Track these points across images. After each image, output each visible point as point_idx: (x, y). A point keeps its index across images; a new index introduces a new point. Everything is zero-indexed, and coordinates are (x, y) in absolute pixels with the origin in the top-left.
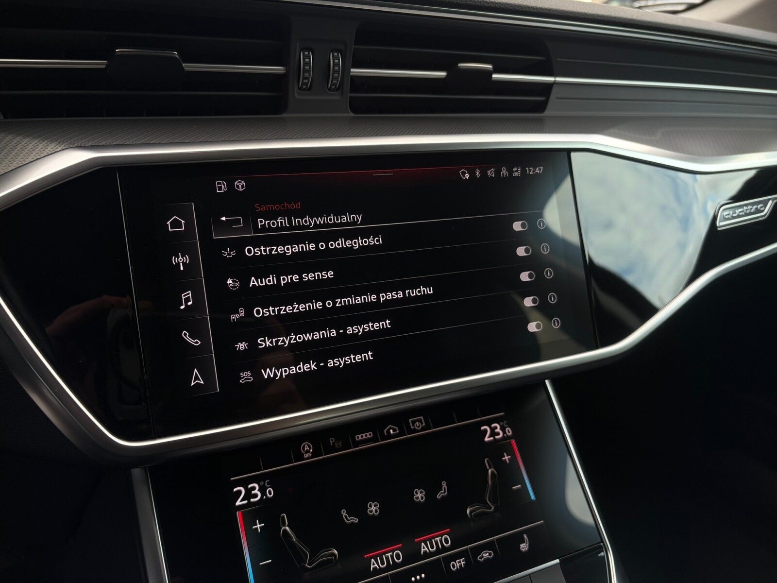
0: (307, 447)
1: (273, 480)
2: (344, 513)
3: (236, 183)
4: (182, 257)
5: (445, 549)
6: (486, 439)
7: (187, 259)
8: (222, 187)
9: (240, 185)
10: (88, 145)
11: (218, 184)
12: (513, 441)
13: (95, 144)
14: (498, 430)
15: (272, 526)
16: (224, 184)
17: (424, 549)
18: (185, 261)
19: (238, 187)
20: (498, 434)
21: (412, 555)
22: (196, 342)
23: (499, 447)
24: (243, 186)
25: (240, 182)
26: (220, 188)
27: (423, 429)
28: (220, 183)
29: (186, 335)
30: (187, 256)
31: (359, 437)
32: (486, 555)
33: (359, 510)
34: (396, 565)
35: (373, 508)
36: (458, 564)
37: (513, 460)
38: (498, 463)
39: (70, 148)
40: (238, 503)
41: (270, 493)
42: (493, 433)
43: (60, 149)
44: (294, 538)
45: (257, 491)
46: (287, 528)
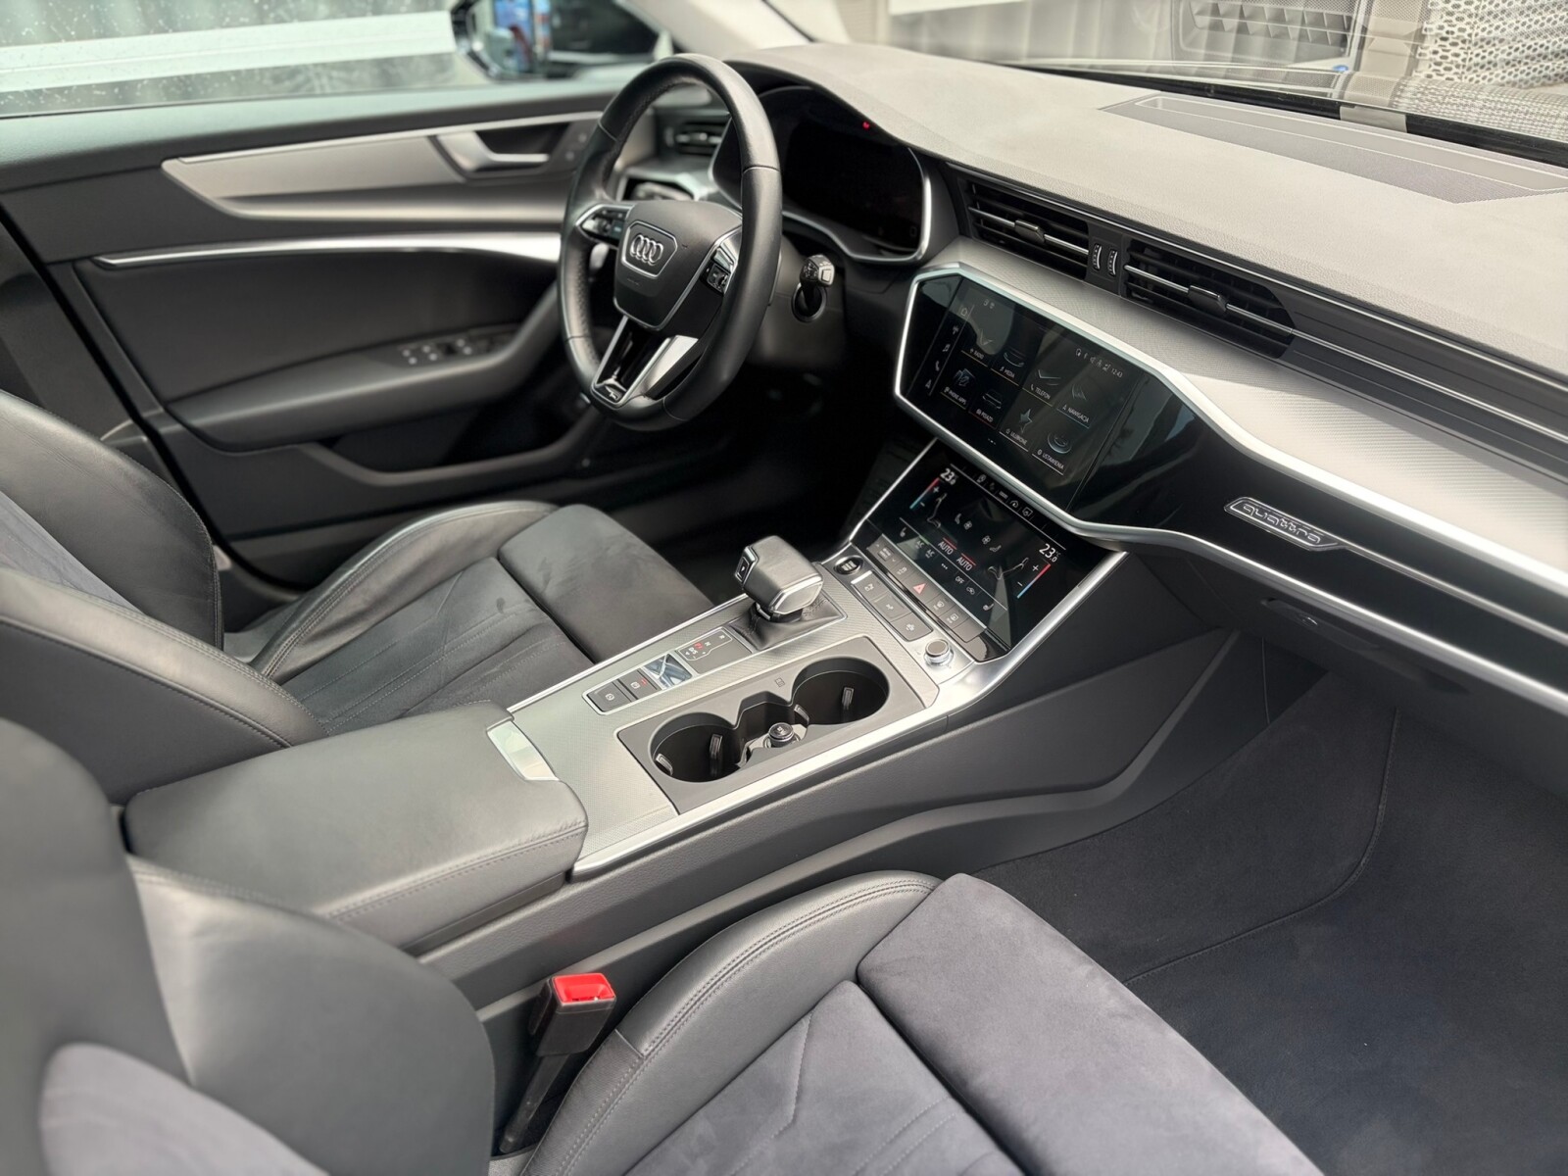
0: (983, 478)
1: (960, 478)
2: (959, 515)
5: (964, 569)
6: (1041, 551)
12: (1049, 565)
14: (1051, 553)
15: (939, 495)
16: (987, 302)
17: (960, 560)
18: (957, 331)
20: (1049, 554)
21: (954, 557)
22: (937, 368)
23: (1041, 561)
24: (993, 307)
26: (985, 303)
27: (1026, 517)
29: (937, 363)
31: (1002, 494)
32: (971, 590)
33: (963, 521)
34: (945, 553)
35: (968, 525)
36: (960, 580)
37: (1037, 572)
38: (1029, 566)
40: (943, 476)
41: (953, 482)
42: (1047, 552)
44: (937, 506)
45: (951, 477)
46: (940, 500)
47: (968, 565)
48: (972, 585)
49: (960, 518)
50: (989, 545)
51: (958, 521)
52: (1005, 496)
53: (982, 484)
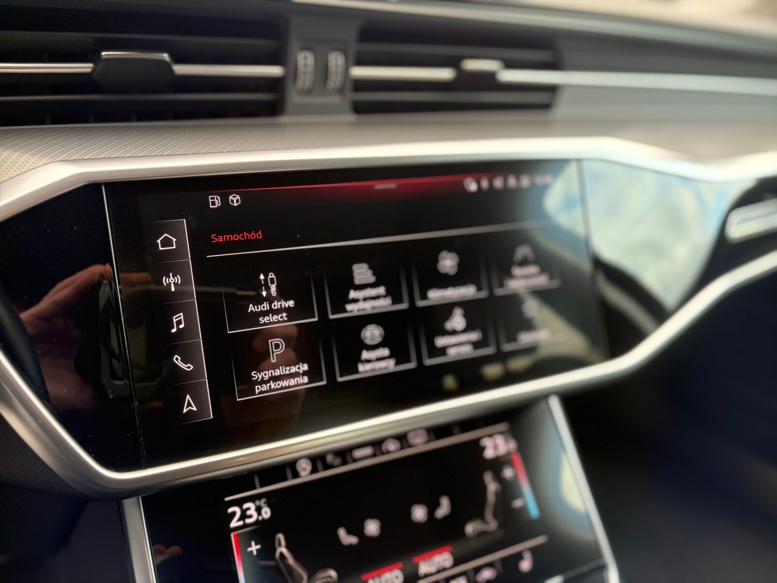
0: (303, 466)
1: (271, 498)
2: (342, 533)
3: (231, 197)
4: (173, 277)
7: (178, 279)
8: (215, 201)
9: (235, 200)
10: (72, 158)
11: (212, 198)
13: (80, 158)
15: (268, 550)
16: (217, 199)
18: (176, 282)
19: (232, 201)
21: (411, 576)
22: (188, 367)
24: (237, 201)
25: (234, 197)
26: (214, 204)
28: (213, 198)
30: (178, 276)
31: (358, 453)
32: (486, 574)
33: (357, 529)
35: (372, 528)
39: (53, 162)
40: (234, 524)
41: (266, 513)
43: (42, 163)
44: (291, 560)
45: (252, 512)
46: (284, 550)
47: (443, 559)
48: (477, 570)
49: (349, 532)
50: (431, 512)
51: (352, 540)
52: (368, 451)
53: (314, 470)
